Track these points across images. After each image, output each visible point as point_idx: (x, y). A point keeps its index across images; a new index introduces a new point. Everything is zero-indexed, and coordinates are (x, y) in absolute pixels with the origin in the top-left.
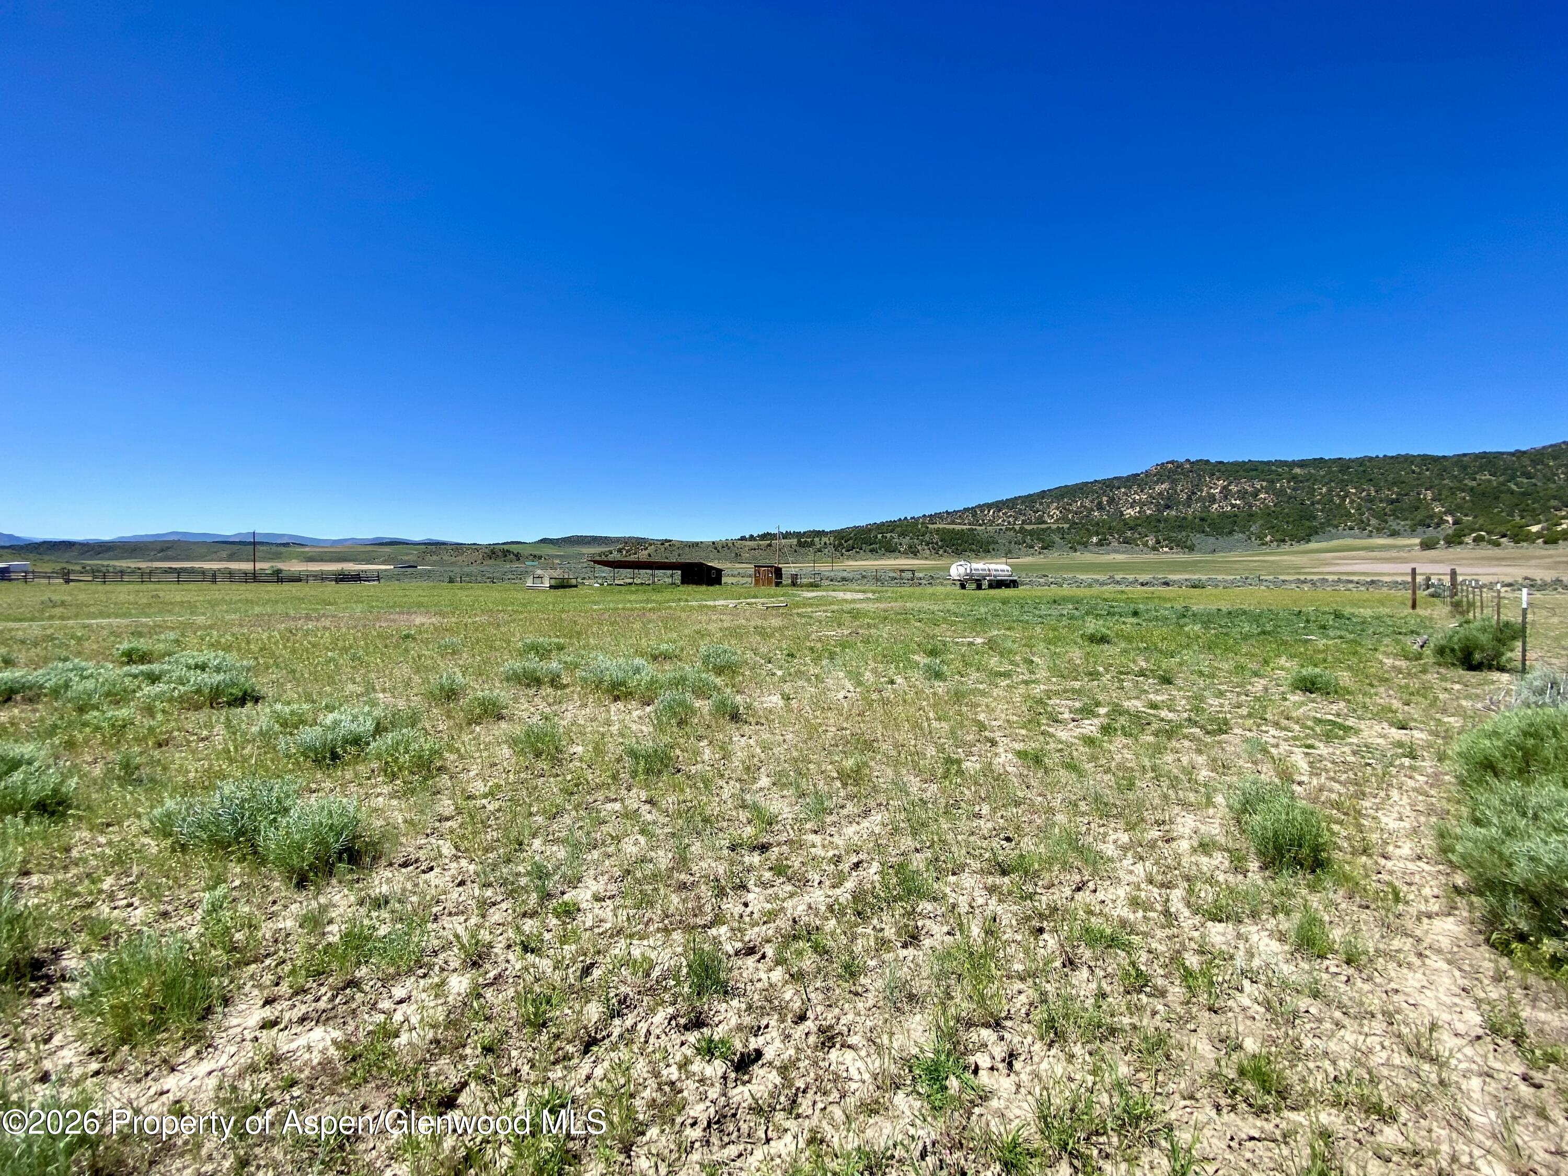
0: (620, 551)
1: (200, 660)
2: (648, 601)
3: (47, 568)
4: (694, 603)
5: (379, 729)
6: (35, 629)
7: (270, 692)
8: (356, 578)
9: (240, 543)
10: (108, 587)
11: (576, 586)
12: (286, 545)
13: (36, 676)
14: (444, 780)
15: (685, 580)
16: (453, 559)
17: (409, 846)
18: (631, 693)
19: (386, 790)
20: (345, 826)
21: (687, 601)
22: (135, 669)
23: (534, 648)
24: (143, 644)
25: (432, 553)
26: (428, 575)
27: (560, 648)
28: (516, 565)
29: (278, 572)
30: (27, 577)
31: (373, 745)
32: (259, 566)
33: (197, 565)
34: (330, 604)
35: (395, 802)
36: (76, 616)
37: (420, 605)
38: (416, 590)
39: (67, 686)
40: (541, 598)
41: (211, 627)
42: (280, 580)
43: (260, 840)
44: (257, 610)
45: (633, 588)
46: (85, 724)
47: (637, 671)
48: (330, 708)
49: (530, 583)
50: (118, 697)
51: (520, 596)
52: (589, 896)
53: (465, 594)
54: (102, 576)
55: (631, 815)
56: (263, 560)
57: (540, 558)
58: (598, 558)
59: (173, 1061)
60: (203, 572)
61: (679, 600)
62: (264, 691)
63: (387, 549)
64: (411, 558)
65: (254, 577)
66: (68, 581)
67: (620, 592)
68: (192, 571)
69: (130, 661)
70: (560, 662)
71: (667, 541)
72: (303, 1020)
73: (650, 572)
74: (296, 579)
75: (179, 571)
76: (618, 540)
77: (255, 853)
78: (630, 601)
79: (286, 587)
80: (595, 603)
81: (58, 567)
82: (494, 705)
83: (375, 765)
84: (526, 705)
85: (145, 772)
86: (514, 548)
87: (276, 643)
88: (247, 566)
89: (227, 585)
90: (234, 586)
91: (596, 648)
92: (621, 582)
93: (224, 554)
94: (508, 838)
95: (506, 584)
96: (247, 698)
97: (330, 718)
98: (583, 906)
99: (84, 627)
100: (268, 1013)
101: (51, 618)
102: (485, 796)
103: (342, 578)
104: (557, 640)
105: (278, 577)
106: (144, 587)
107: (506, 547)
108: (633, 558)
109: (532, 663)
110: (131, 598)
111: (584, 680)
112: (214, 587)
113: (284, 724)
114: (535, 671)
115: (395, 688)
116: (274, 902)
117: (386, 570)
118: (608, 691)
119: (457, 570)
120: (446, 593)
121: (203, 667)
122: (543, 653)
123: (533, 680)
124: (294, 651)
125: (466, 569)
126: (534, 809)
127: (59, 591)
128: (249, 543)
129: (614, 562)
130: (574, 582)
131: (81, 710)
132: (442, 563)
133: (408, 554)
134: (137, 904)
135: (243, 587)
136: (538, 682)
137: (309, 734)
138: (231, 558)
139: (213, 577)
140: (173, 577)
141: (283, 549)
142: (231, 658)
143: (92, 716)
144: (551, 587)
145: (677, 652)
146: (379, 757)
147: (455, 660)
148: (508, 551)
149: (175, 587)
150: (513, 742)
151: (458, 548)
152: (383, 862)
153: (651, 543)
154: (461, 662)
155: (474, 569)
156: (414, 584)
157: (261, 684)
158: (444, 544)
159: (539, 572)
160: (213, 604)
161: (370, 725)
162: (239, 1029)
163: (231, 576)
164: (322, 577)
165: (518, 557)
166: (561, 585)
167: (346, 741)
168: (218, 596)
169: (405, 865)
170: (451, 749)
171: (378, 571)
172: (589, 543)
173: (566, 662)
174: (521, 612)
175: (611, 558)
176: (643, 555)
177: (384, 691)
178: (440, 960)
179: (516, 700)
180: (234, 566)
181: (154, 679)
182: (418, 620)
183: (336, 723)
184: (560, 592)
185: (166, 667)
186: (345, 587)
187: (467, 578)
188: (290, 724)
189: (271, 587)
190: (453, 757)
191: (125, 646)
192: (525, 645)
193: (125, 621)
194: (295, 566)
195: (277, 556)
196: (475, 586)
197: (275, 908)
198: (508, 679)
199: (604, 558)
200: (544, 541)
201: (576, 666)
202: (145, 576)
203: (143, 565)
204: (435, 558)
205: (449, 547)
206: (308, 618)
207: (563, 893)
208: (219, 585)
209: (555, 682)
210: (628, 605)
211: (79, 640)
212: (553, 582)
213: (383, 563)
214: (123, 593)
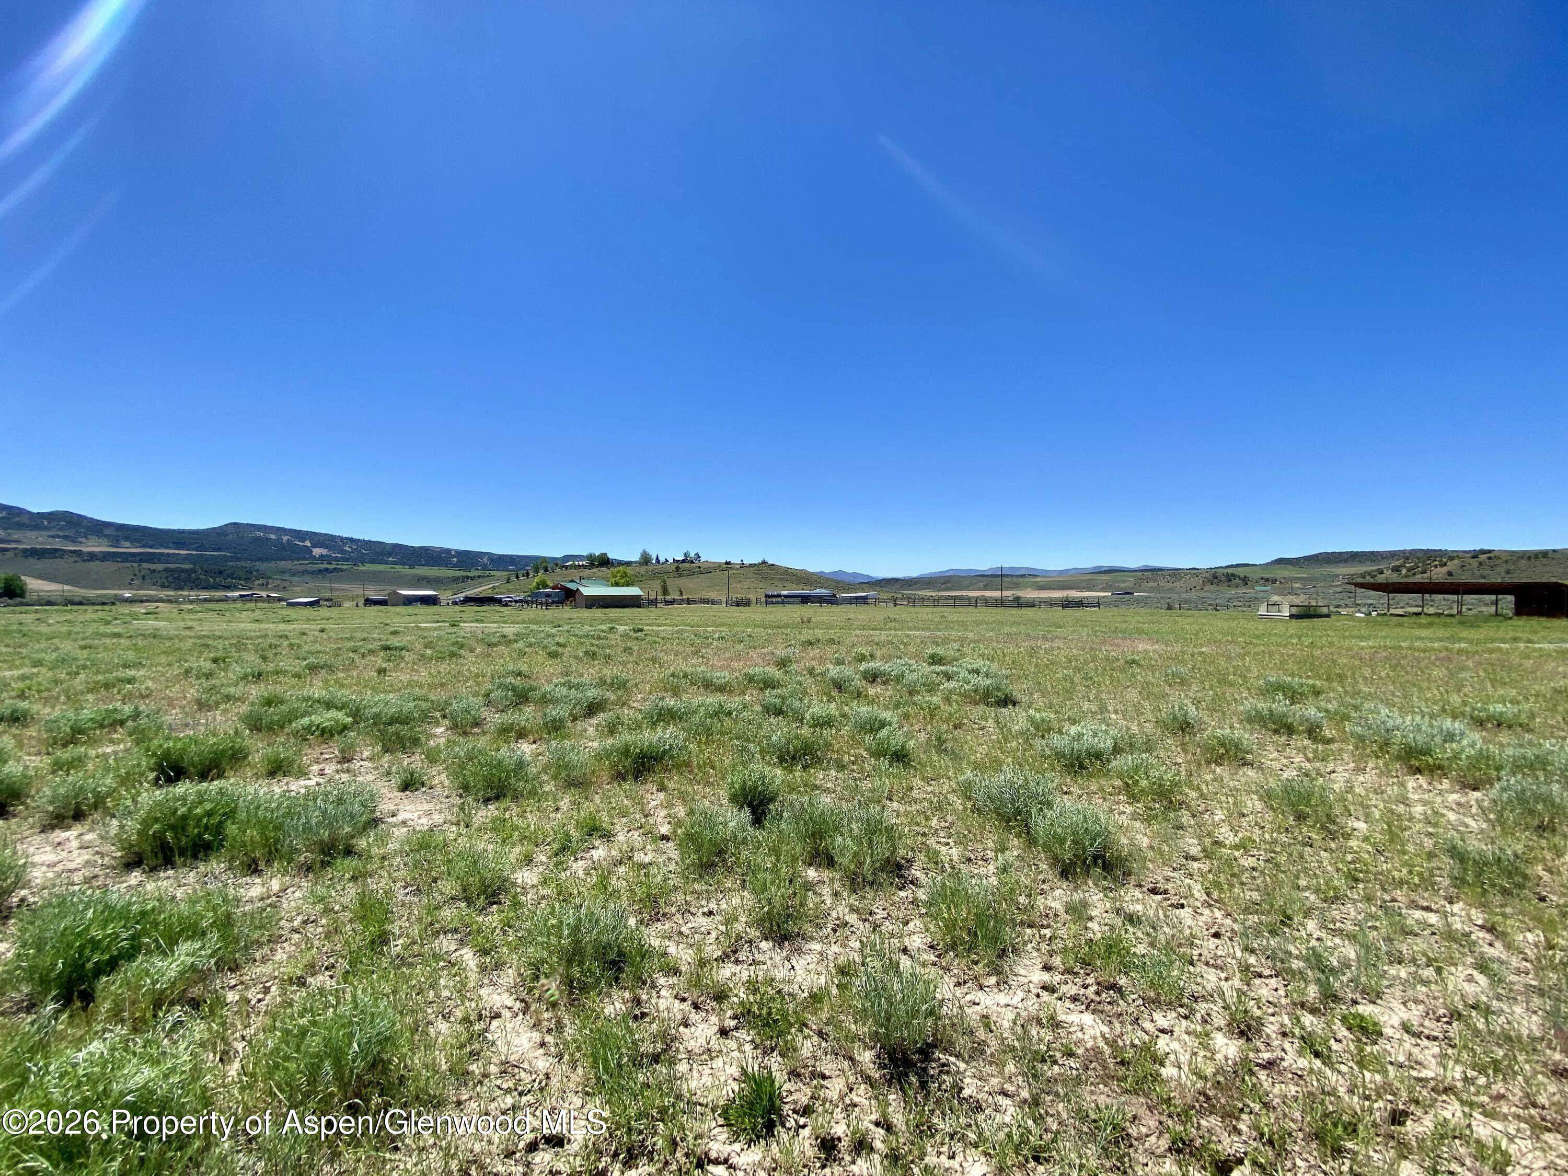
0: (1396, 569)
1: (975, 666)
2: (1454, 639)
3: (884, 596)
4: (1546, 646)
5: (1117, 750)
6: (883, 636)
7: (1025, 699)
8: (1079, 604)
9: (992, 576)
10: (917, 609)
11: (1328, 616)
12: (1023, 576)
13: (887, 667)
14: (1185, 817)
15: (1521, 610)
16: (1170, 585)
17: (1157, 874)
18: (1440, 767)
19: (1129, 809)
20: (1098, 834)
21: (1529, 641)
22: (938, 668)
23: (1280, 687)
24: (940, 651)
25: (1148, 580)
26: (1144, 602)
27: (1317, 693)
28: (1241, 591)
29: (1017, 599)
30: (877, 601)
31: (1114, 763)
32: (1005, 593)
33: (964, 593)
34: (1060, 627)
35: (1137, 824)
36: (902, 629)
37: (1140, 631)
38: (1135, 617)
39: (903, 676)
40: (1280, 628)
41: (978, 641)
42: (1020, 606)
43: (1032, 822)
44: (1006, 629)
45: (1423, 620)
46: (915, 704)
47: (1450, 737)
48: (1073, 721)
49: (1262, 611)
50: (931, 688)
51: (1251, 625)
52: (1396, 1021)
53: (1188, 622)
54: (913, 601)
55: (1462, 940)
56: (1008, 589)
57: (1274, 581)
58: (1360, 580)
59: (982, 981)
60: (969, 599)
61: (1516, 639)
62: (1018, 696)
63: (1105, 577)
64: (1127, 586)
65: (1001, 603)
66: (896, 605)
67: (1400, 625)
68: (961, 598)
69: (933, 663)
70: (1319, 709)
71: (1483, 552)
72: (1075, 999)
73: (1455, 597)
74: (1031, 604)
75: (955, 598)
76: (1393, 555)
77: (1028, 833)
78: (1420, 638)
79: (1024, 611)
80: (1363, 638)
81: (890, 595)
82: (1236, 747)
83: (1118, 783)
84: (1275, 755)
85: (949, 745)
86: (1240, 572)
87: (1023, 658)
88: (996, 594)
89: (984, 609)
90: (990, 610)
91: (1370, 697)
92: (1400, 612)
93: (981, 585)
94: (1272, 906)
95: (1232, 613)
96: (1007, 701)
97: (1074, 730)
98: (1388, 1031)
99: (908, 636)
100: (1046, 977)
101: (890, 629)
102: (1236, 847)
103: (1067, 604)
104: (1311, 682)
105: (1019, 603)
106: (936, 609)
107: (1230, 571)
108: (1419, 578)
109: (1281, 705)
110: (930, 617)
111: (1361, 739)
112: (976, 610)
113: (1037, 728)
114: (1285, 715)
115: (1126, 711)
116: (1044, 882)
117: (1104, 597)
118: (1398, 758)
119: (1175, 596)
120: (1166, 622)
121: (977, 672)
122: (1294, 696)
123: (1284, 727)
124: (1037, 666)
125: (1184, 596)
126: (1303, 883)
127: (891, 611)
128: (997, 576)
129: (1387, 585)
130: (1325, 610)
131: (911, 693)
132: (1158, 589)
133: (1125, 581)
134: (952, 844)
135: (995, 610)
136: (1290, 730)
137: (1057, 741)
138: (986, 588)
139: (975, 603)
140: (951, 602)
141: (1021, 580)
142: (994, 666)
143: (917, 698)
144: (1291, 616)
145: (1523, 718)
146: (1120, 776)
147: (1184, 691)
148: (1233, 575)
149: (953, 610)
150: (1267, 796)
151: (1176, 573)
152: (1133, 880)
153: (1453, 556)
154: (1191, 694)
155: (1193, 595)
156: (1132, 610)
157: (1016, 690)
158: (1161, 570)
159: (1275, 598)
160: (978, 623)
161: (1109, 743)
162: (1026, 981)
163: (986, 602)
164: (1050, 603)
165: (1245, 581)
166: (1305, 614)
167: (1089, 754)
168: (980, 617)
169: (1154, 891)
170: (1190, 784)
171: (1098, 598)
172: (1346, 561)
173: (1327, 711)
174: (1256, 645)
175: (1381, 579)
176: (1438, 574)
177: (1116, 712)
178: (1202, 1007)
179: (1262, 746)
180: (987, 594)
181: (949, 677)
182: (1141, 647)
183: (1080, 735)
184: (1306, 623)
185: (955, 669)
186: (1070, 612)
187: (1186, 605)
188: (1042, 729)
189: (1014, 611)
190: (1194, 794)
191: (930, 651)
192: (1268, 683)
193: (928, 634)
194: (1029, 594)
195: (1016, 586)
196: (1197, 613)
197: (1044, 887)
198: (1250, 720)
199: (1369, 579)
200: (1281, 561)
201: (1346, 718)
202: (936, 602)
203: (934, 594)
204: (1151, 584)
205: (1164, 573)
206: (1045, 638)
207: (1355, 1002)
208: (979, 609)
209: (1313, 732)
210: (1417, 644)
211: (905, 645)
212: (1294, 611)
213: (1102, 590)
214: (925, 613)
